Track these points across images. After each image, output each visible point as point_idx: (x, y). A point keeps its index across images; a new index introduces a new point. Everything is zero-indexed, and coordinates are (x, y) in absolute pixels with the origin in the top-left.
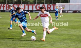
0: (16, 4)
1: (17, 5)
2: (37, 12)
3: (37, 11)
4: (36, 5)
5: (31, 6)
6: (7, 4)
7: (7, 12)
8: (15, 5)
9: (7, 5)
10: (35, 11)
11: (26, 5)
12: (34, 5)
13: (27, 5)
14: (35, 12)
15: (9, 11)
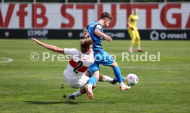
0: (75, 5)
1: (78, 7)
2: (167, 39)
3: (167, 32)
4: (161, 6)
5: (143, 12)
6: (35, 3)
7: (37, 37)
8: (71, 7)
9: (38, 6)
10: (160, 32)
11: (118, 5)
12: (156, 7)
13: (122, 7)
14: (160, 39)
15: (45, 33)
